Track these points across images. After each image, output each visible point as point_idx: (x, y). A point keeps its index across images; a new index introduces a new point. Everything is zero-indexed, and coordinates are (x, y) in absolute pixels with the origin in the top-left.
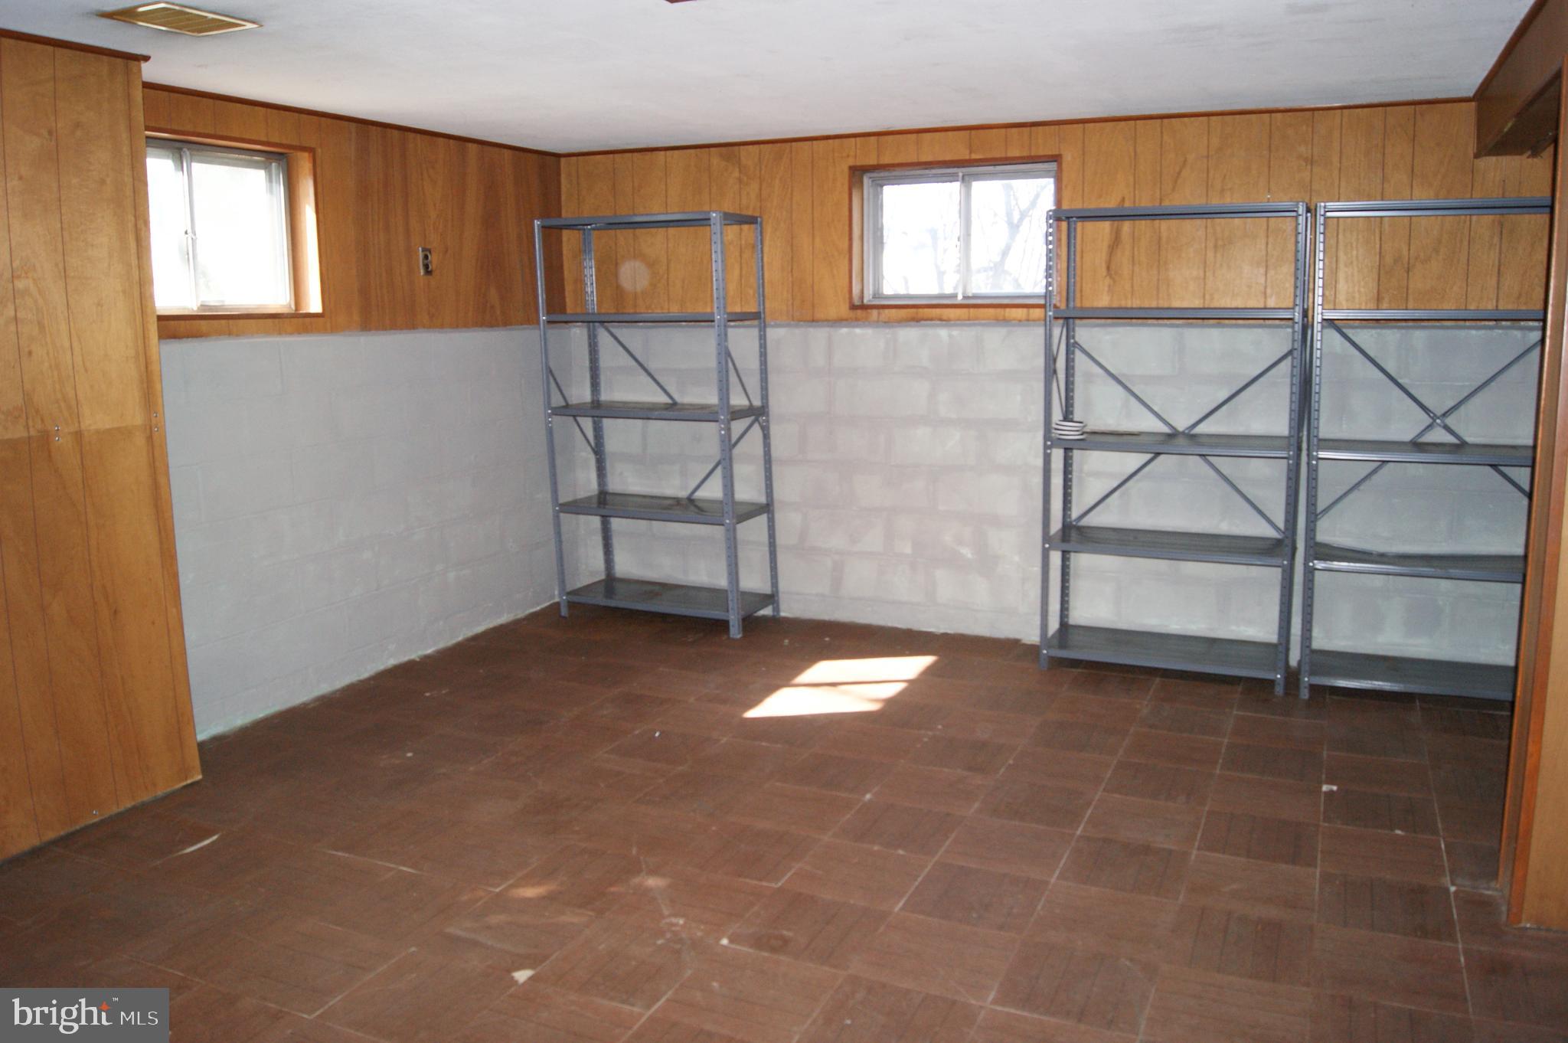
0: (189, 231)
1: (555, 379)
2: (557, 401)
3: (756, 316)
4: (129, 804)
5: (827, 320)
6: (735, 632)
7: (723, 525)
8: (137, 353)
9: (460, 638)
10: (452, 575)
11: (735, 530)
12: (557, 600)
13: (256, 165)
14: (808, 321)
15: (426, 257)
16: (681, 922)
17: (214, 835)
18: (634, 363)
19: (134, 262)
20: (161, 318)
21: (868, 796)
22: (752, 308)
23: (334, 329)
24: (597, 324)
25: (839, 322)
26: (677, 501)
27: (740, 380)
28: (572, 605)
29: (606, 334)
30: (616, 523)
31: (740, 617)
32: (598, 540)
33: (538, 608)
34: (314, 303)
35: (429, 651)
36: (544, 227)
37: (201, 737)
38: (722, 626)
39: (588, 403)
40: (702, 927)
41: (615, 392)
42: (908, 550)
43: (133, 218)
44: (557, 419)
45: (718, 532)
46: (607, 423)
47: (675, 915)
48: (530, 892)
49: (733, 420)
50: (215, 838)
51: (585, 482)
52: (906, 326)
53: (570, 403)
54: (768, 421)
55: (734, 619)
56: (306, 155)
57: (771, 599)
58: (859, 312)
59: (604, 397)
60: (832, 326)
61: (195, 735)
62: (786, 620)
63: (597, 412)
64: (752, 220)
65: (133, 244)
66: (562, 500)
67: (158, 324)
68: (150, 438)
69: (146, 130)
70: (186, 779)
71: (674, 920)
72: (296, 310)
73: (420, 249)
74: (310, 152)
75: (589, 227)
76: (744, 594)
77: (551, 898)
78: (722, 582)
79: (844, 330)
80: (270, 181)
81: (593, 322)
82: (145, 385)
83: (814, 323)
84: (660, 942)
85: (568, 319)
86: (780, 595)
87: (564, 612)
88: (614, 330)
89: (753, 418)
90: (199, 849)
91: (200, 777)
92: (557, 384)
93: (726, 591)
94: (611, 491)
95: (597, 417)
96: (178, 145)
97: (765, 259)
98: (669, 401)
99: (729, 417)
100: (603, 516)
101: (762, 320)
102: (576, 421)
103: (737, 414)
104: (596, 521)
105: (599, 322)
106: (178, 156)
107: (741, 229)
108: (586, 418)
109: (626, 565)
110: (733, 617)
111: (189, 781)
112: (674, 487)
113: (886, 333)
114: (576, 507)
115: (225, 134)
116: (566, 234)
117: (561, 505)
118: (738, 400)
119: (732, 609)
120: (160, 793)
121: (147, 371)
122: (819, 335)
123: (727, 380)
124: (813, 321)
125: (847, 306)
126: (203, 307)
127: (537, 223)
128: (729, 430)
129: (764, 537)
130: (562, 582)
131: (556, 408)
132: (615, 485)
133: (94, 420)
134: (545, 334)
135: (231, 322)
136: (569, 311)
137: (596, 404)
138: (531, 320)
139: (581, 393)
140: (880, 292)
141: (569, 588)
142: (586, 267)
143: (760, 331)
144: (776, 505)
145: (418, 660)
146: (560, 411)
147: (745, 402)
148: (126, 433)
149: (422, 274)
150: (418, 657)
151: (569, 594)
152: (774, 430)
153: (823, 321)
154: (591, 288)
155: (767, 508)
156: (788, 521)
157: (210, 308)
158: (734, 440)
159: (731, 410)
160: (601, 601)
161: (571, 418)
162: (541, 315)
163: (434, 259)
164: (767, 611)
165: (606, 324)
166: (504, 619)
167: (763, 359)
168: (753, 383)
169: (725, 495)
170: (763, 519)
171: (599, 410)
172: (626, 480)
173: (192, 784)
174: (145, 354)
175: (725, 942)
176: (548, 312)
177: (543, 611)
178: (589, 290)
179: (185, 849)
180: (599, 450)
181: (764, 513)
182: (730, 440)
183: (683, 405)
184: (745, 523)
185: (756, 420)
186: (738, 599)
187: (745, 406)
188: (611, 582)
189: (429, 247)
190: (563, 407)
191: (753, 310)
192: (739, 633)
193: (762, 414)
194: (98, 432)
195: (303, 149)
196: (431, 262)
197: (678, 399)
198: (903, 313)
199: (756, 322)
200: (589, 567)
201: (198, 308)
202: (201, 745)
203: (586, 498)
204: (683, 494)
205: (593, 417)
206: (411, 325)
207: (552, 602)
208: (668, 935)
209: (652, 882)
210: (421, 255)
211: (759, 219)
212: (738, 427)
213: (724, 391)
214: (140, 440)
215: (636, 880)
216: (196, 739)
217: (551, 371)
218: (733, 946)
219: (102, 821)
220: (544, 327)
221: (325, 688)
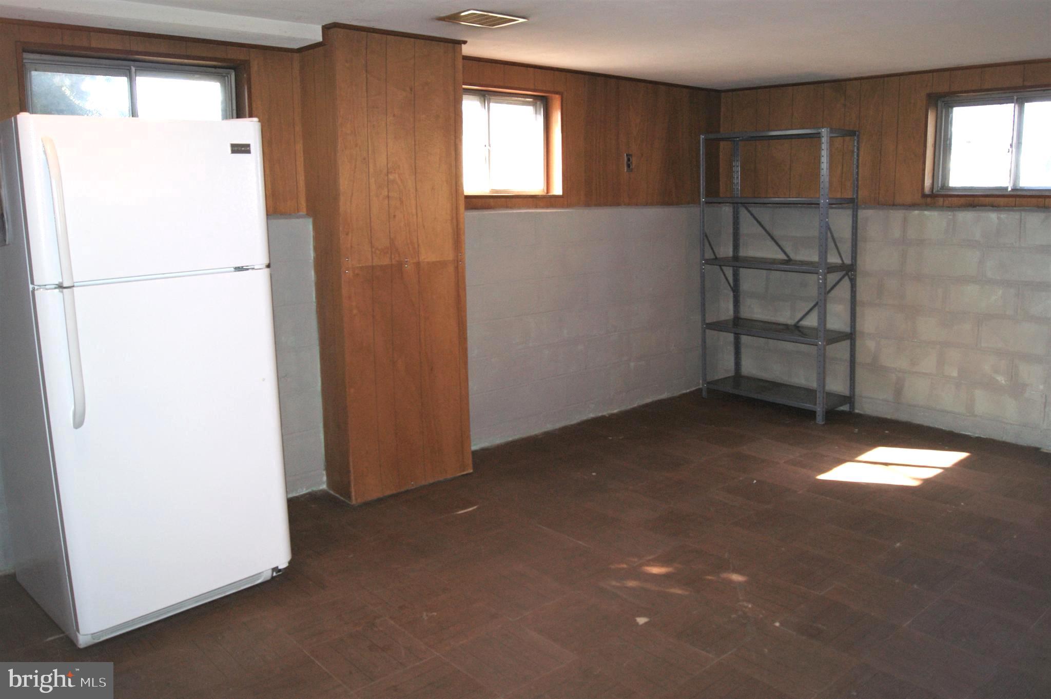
0: (487, 145)
1: (708, 240)
2: (709, 255)
3: (852, 201)
4: (431, 481)
5: (903, 205)
6: (820, 419)
7: (816, 345)
8: (452, 218)
9: (635, 405)
10: (632, 364)
11: (825, 349)
12: (701, 386)
13: (528, 104)
14: (890, 205)
15: (629, 160)
16: (750, 606)
17: (474, 506)
18: (763, 232)
19: (453, 163)
20: (467, 197)
21: (898, 544)
22: (849, 195)
23: (569, 206)
24: (739, 205)
25: (913, 206)
26: (786, 327)
27: (836, 245)
28: (710, 391)
29: (746, 212)
30: (744, 339)
31: (824, 410)
32: (731, 349)
33: (688, 391)
34: (557, 189)
35: (615, 411)
36: (706, 140)
37: (474, 448)
38: (812, 414)
39: (730, 257)
40: (764, 612)
41: (749, 251)
42: (955, 374)
43: (454, 138)
44: (708, 267)
45: (813, 350)
46: (743, 272)
47: (749, 602)
48: (655, 570)
49: (828, 273)
50: (475, 507)
51: (726, 310)
52: (963, 210)
53: (718, 256)
54: (855, 276)
55: (819, 410)
56: (557, 96)
57: (850, 399)
58: (929, 200)
59: (743, 253)
60: (907, 209)
61: (470, 446)
62: (860, 416)
63: (737, 264)
64: (852, 133)
65: (453, 153)
66: (707, 322)
67: (465, 201)
68: (457, 268)
69: (463, 85)
70: (464, 471)
71: (745, 604)
72: (547, 193)
73: (625, 154)
74: (560, 94)
75: (738, 139)
76: (829, 395)
77: (667, 576)
78: (814, 385)
79: (916, 212)
80: (536, 113)
81: (737, 205)
82: (456, 236)
83: (895, 207)
84: (733, 616)
85: (720, 200)
86: (856, 397)
87: (704, 394)
88: (750, 209)
89: (844, 272)
90: (465, 513)
91: (471, 471)
92: (710, 245)
93: (816, 391)
94: (742, 317)
95: (736, 267)
96: (483, 92)
97: (860, 160)
98: (785, 257)
99: (826, 271)
100: (735, 334)
101: (855, 204)
102: (722, 270)
103: (832, 269)
104: (731, 337)
105: (741, 203)
106: (482, 99)
107: (844, 141)
108: (728, 268)
109: (749, 367)
110: (819, 409)
111: (465, 473)
112: (785, 316)
113: (949, 215)
114: (718, 326)
115: (509, 85)
116: (722, 144)
117: (707, 324)
118: (833, 259)
119: (819, 404)
120: (449, 476)
121: (457, 229)
122: (897, 215)
123: (826, 245)
124: (894, 205)
125: (920, 195)
126: (493, 191)
127: (702, 137)
128: (825, 279)
129: (847, 356)
130: (705, 375)
131: (707, 259)
132: (745, 313)
133: (428, 256)
134: (703, 211)
135: (508, 200)
136: (721, 195)
137: (736, 258)
138: (695, 201)
139: (726, 251)
140: (946, 185)
141: (709, 379)
142: (734, 166)
143: (853, 211)
144: (858, 334)
145: (607, 416)
146: (708, 262)
147: (839, 261)
148: (443, 264)
149: (626, 171)
150: (608, 414)
151: (708, 383)
152: (860, 281)
153: (900, 205)
154: (737, 179)
155: (851, 336)
156: (867, 346)
157: (497, 191)
158: (828, 288)
159: (829, 266)
160: (729, 389)
161: (718, 267)
162: (702, 198)
163: (634, 161)
164: (845, 408)
165: (746, 205)
166: (665, 396)
167: (854, 231)
168: (846, 248)
169: (819, 324)
170: (846, 344)
171: (737, 262)
172: (754, 310)
173: (467, 474)
174: (457, 219)
175: (777, 624)
176: (707, 196)
177: (691, 393)
178: (735, 181)
179: (458, 511)
180: (736, 289)
181: (848, 339)
182: (825, 287)
183: (796, 261)
184: (834, 345)
185: (847, 274)
186: (823, 398)
187: (839, 264)
188: (738, 377)
189: (630, 153)
190: (713, 259)
191: (849, 197)
192: (823, 421)
193: (851, 271)
194: (428, 263)
195: (557, 93)
196: (632, 163)
197: (793, 256)
198: (962, 200)
199: (851, 205)
200: (725, 366)
201: (490, 192)
202: (475, 453)
203: (724, 321)
204: (791, 322)
205: (734, 267)
206: (616, 203)
207: (697, 387)
208: (740, 613)
209: (736, 578)
210: (626, 159)
211: (857, 133)
212: (832, 278)
213: (824, 254)
214: (451, 269)
215: (725, 575)
216: (471, 449)
217: (706, 236)
218: (782, 628)
219: (415, 489)
220: (703, 206)
221: (549, 427)
